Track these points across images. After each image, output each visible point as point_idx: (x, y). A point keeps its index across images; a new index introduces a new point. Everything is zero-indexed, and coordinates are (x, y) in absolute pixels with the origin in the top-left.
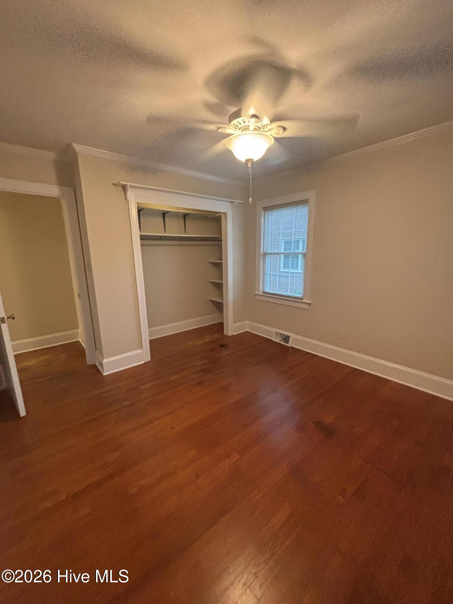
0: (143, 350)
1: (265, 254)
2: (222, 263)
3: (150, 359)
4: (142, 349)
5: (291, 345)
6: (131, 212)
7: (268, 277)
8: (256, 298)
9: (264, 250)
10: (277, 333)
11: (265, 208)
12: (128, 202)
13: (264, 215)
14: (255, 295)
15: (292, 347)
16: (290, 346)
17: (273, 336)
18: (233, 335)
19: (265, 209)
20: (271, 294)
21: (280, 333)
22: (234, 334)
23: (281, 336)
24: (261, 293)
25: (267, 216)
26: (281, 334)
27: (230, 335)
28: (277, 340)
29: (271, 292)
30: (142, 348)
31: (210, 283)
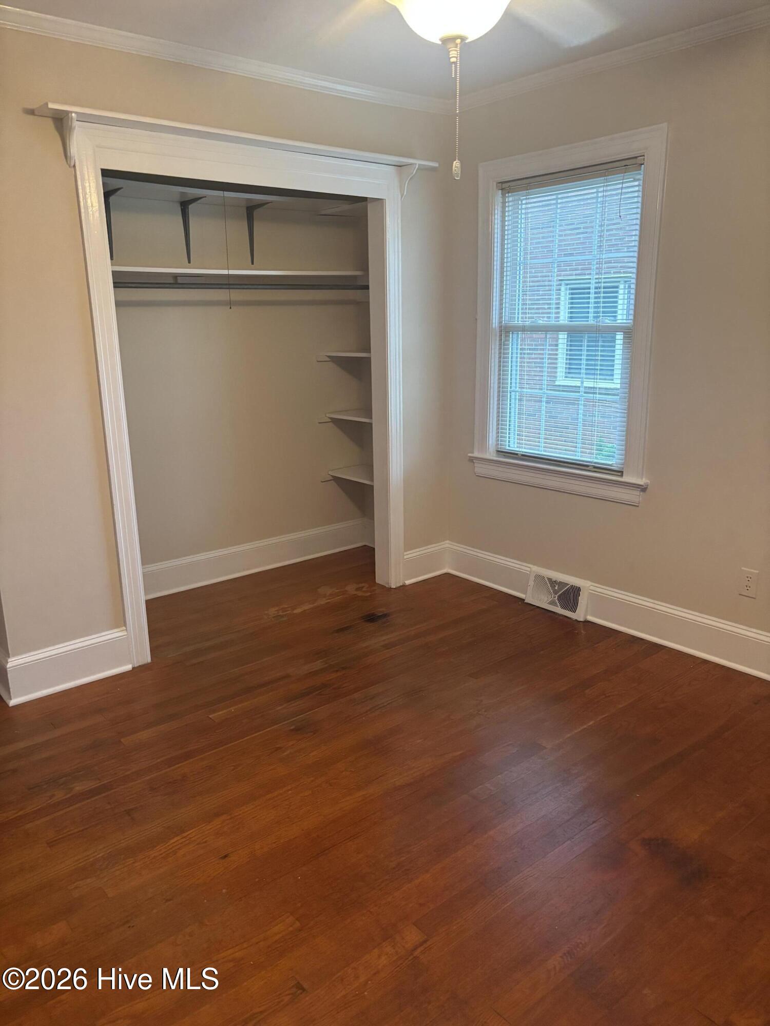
0: (126, 630)
1: (506, 331)
2: (368, 361)
3: (148, 659)
4: (124, 628)
5: (586, 615)
6: (85, 198)
7: (512, 406)
8: (476, 470)
9: (501, 317)
10: (539, 578)
11: (504, 186)
12: (74, 166)
13: (504, 207)
14: (472, 460)
15: (587, 622)
16: (582, 619)
17: (530, 590)
18: (404, 586)
19: (508, 187)
20: (525, 457)
21: (550, 580)
22: (408, 582)
23: (553, 587)
24: (491, 455)
25: (510, 208)
26: (553, 582)
27: (393, 587)
28: (542, 600)
29: (524, 450)
30: (125, 625)
31: (331, 424)
